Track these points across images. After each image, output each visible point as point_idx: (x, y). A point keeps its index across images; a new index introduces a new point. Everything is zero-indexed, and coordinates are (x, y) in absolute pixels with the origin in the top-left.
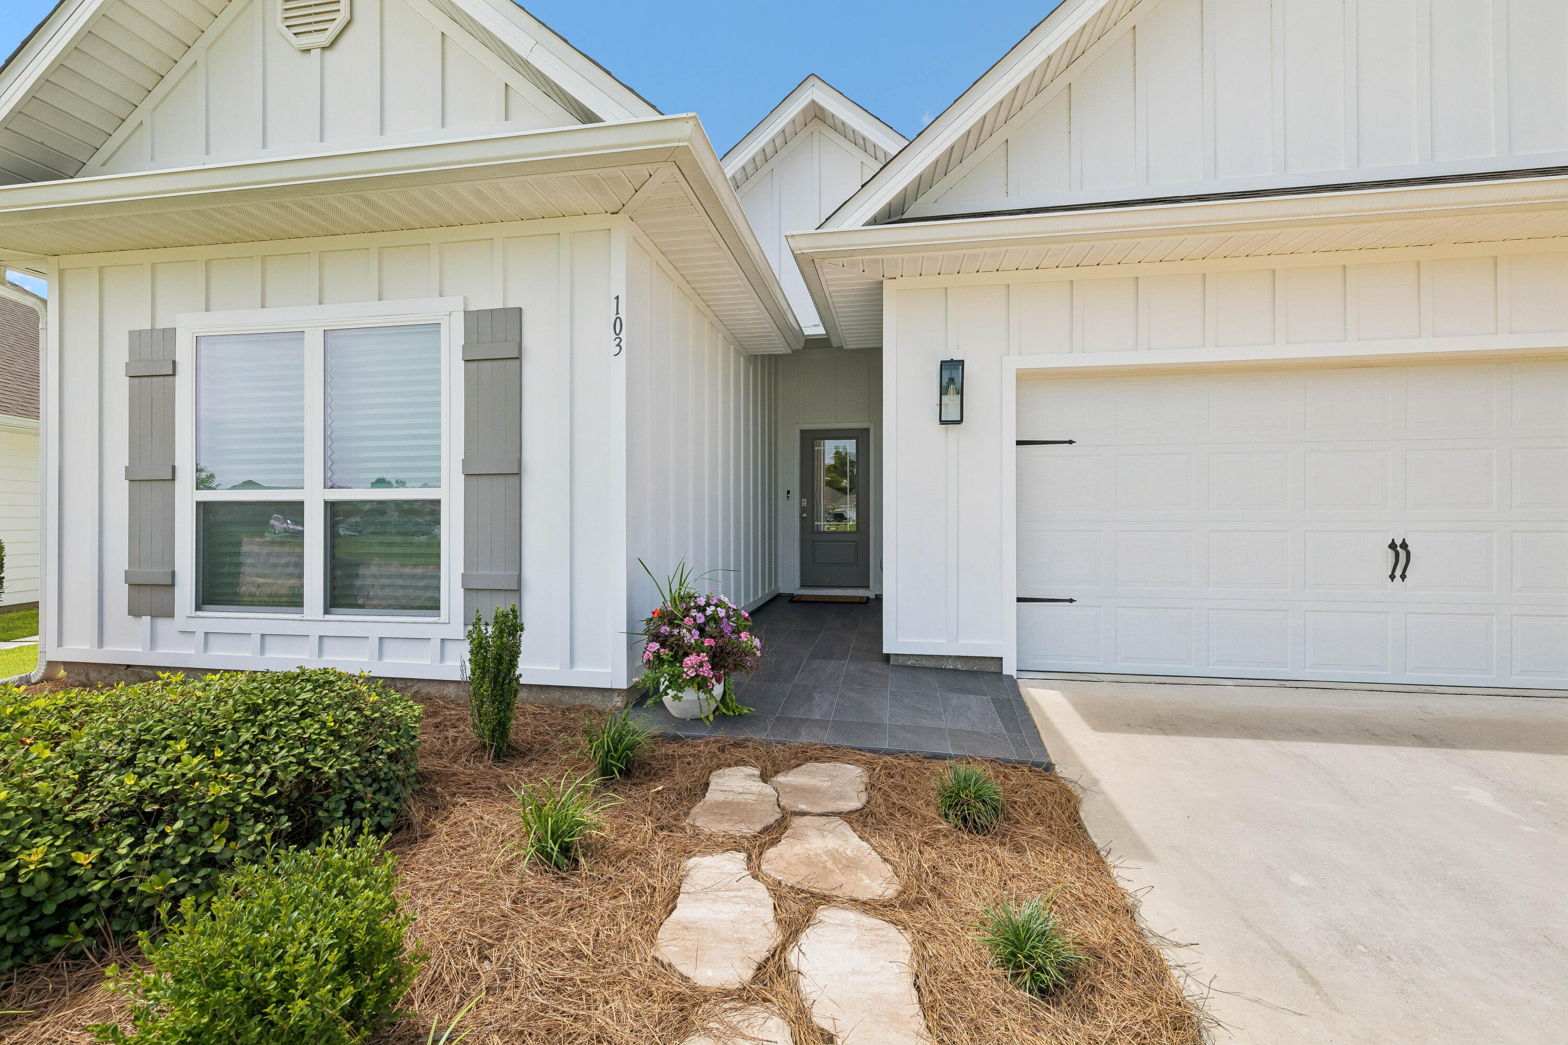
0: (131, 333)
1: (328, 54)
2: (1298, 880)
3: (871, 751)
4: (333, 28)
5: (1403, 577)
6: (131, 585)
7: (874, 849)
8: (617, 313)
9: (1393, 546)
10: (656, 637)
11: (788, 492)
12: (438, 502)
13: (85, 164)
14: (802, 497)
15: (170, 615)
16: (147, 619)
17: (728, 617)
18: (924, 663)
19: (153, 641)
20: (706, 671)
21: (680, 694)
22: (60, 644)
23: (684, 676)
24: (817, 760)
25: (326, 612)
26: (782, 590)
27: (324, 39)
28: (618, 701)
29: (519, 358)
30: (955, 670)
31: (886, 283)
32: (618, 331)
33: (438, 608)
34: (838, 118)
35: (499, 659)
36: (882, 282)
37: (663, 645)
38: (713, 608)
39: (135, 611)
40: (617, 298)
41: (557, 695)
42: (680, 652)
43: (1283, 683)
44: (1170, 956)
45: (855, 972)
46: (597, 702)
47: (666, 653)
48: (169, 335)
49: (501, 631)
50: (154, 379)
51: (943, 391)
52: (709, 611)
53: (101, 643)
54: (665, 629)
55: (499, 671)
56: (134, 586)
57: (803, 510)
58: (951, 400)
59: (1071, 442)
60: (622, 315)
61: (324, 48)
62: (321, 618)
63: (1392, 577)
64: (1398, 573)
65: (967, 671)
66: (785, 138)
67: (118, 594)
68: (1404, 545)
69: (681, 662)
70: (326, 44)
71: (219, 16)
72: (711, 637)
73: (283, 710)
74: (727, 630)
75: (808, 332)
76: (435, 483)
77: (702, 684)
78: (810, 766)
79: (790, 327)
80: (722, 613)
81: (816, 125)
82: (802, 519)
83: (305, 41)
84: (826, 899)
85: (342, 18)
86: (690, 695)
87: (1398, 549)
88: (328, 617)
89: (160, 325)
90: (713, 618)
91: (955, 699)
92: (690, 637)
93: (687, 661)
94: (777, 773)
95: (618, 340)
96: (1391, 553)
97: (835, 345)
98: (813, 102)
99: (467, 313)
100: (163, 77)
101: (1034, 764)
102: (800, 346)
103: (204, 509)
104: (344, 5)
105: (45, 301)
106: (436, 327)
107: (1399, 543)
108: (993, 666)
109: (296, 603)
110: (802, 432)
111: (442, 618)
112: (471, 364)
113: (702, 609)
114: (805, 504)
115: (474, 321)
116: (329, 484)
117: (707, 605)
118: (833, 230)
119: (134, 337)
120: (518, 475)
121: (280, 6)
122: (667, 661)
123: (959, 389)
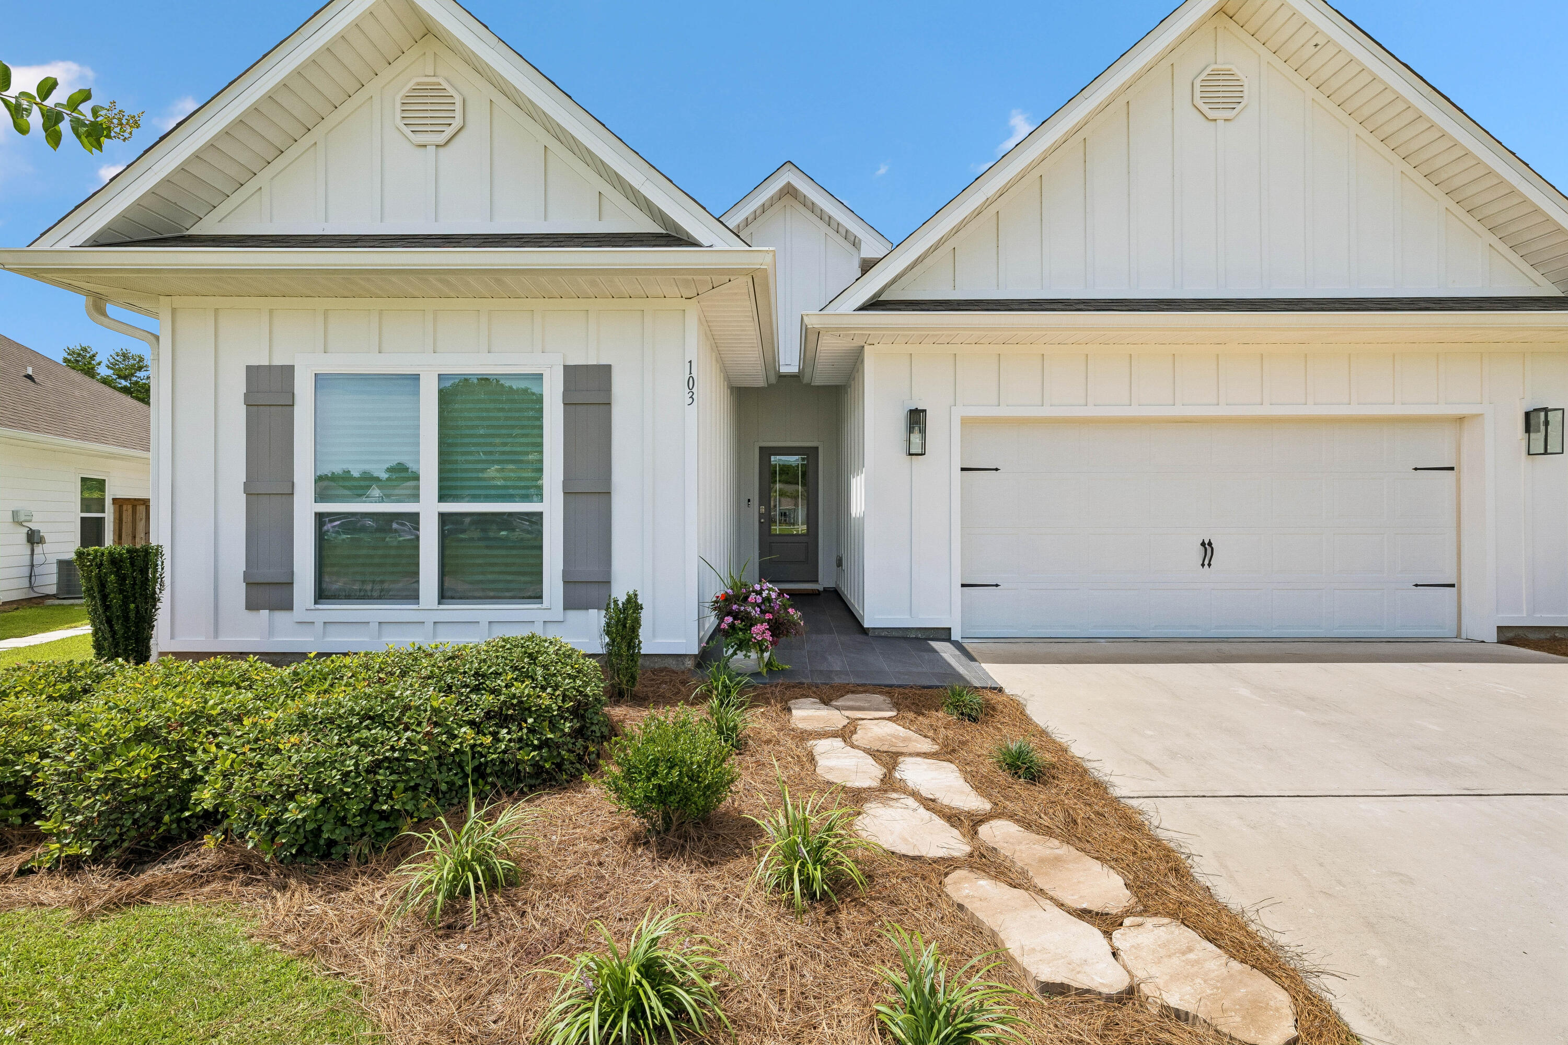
0: (249, 368)
1: (441, 150)
2: (1149, 733)
3: (886, 686)
4: (449, 132)
5: (1209, 565)
6: (249, 584)
7: (915, 732)
8: (691, 373)
9: (1203, 544)
11: (749, 501)
12: (540, 514)
13: (201, 219)
14: (760, 505)
15: (288, 606)
16: (265, 613)
17: (778, 598)
18: (894, 634)
19: (271, 631)
21: (749, 654)
22: (172, 637)
23: (753, 640)
24: (853, 692)
25: (439, 603)
27: (440, 138)
28: (689, 664)
29: (609, 404)
30: (917, 638)
31: (866, 347)
32: (691, 387)
33: (541, 597)
34: (809, 199)
36: (863, 347)
37: (735, 618)
38: (767, 592)
39: (252, 606)
40: (690, 362)
42: (748, 623)
43: (1135, 639)
44: (1088, 765)
45: (932, 779)
46: (672, 664)
47: (738, 624)
48: (288, 371)
50: (272, 408)
51: (911, 430)
52: (765, 594)
53: (216, 634)
56: (251, 584)
57: (761, 515)
58: (916, 438)
59: (997, 469)
60: (694, 375)
61: (437, 146)
62: (436, 607)
63: (1203, 565)
64: (1206, 562)
66: (764, 208)
67: (236, 591)
68: (1210, 544)
69: (750, 630)
70: (442, 143)
71: (339, 108)
72: (768, 612)
74: (779, 608)
76: (539, 499)
78: (850, 696)
79: (775, 369)
81: (787, 200)
82: (760, 523)
83: (421, 138)
84: (902, 754)
85: (457, 123)
87: (1207, 546)
88: (442, 607)
89: (277, 363)
92: (755, 613)
93: (753, 629)
94: (831, 700)
95: (691, 394)
96: (1202, 548)
97: (804, 382)
98: (789, 183)
100: (282, 152)
101: (990, 688)
102: (775, 381)
103: (323, 519)
104: (458, 114)
105: (157, 338)
106: (539, 377)
107: (1207, 542)
108: (944, 634)
109: (413, 596)
110: (761, 448)
111: (545, 605)
112: (568, 407)
113: (759, 593)
114: (763, 511)
115: (572, 373)
116: (442, 498)
117: (762, 590)
118: (837, 312)
119: (252, 371)
120: (609, 493)
121: (398, 107)
122: (741, 630)
123: (923, 431)
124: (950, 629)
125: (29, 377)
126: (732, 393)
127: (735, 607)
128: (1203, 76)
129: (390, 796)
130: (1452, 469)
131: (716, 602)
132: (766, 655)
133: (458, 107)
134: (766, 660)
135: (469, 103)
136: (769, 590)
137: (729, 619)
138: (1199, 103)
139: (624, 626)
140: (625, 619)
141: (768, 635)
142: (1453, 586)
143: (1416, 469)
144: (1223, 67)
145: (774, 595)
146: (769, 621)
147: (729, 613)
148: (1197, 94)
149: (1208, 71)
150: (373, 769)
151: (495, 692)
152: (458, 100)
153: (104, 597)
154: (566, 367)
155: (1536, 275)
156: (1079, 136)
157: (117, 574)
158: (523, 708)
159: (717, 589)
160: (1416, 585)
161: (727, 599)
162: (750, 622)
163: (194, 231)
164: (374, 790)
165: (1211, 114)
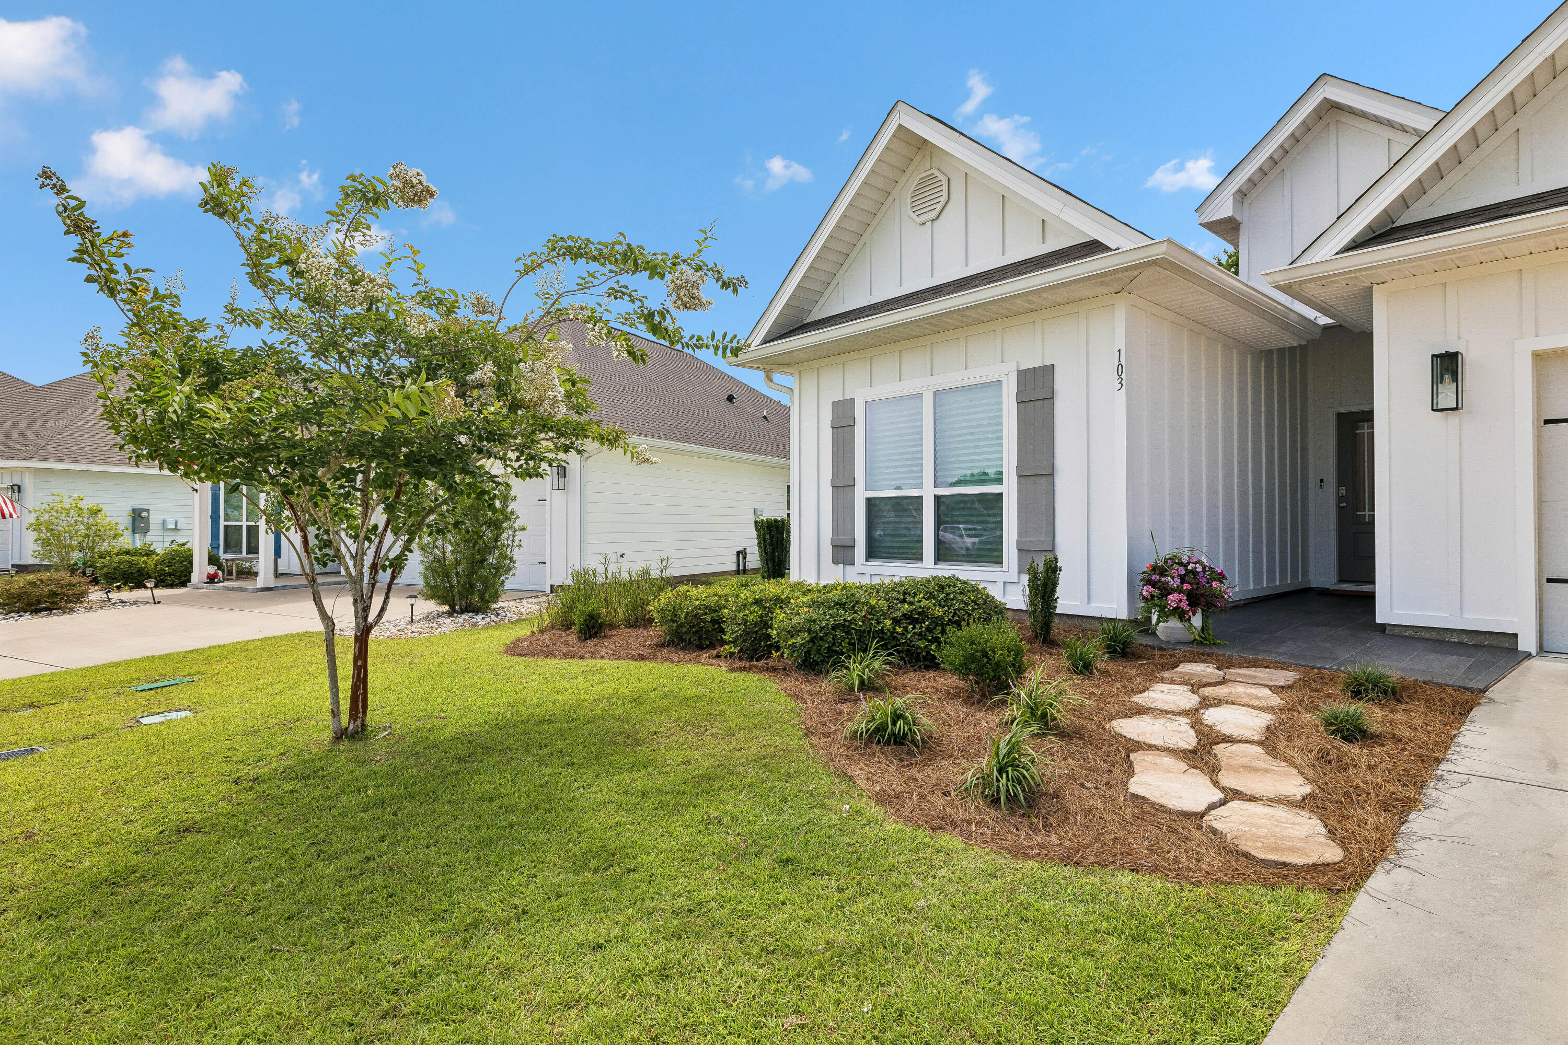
0: (833, 403)
1: (935, 222)
4: (939, 207)
6: (834, 546)
7: (1278, 696)
8: (1119, 361)
10: (1149, 582)
11: (1322, 481)
12: (1001, 495)
13: (811, 312)
14: (1339, 485)
15: (851, 562)
16: (841, 566)
17: (1204, 571)
18: (1424, 635)
19: (845, 575)
20: (1184, 605)
21: (1166, 624)
23: (1170, 609)
25: (935, 563)
26: (1314, 584)
27: (933, 214)
29: (1053, 398)
30: (1459, 643)
31: (1376, 287)
32: (1119, 374)
33: (1002, 563)
35: (1045, 585)
36: (1372, 287)
37: (1154, 587)
38: (1193, 565)
39: (835, 562)
40: (1119, 351)
41: (1079, 622)
42: (1166, 591)
45: (1233, 718)
47: (1156, 592)
48: (852, 402)
49: (1047, 570)
50: (844, 428)
52: (1190, 567)
53: (818, 576)
54: (1156, 577)
55: (1046, 592)
57: (1341, 499)
60: (1123, 362)
61: (933, 220)
62: (933, 566)
65: (1473, 645)
67: (828, 553)
69: (1167, 599)
70: (935, 217)
71: (877, 214)
72: (1189, 583)
73: (952, 589)
74: (1203, 581)
75: (1322, 322)
76: (999, 482)
77: (1181, 615)
79: (1295, 326)
80: (1199, 569)
81: (1333, 115)
82: (1339, 507)
83: (924, 218)
85: (943, 200)
86: (1174, 623)
89: (846, 398)
90: (1194, 572)
91: (1431, 656)
92: (1174, 583)
93: (1170, 597)
94: (1230, 668)
95: (1120, 379)
98: (1325, 99)
99: (1019, 372)
100: (848, 255)
103: (869, 501)
104: (945, 194)
105: (792, 390)
106: (998, 383)
109: (920, 557)
110: (1339, 415)
111: (1005, 568)
112: (1021, 405)
113: (1184, 565)
114: (1343, 492)
115: (1023, 375)
116: (936, 483)
118: (1304, 264)
119: (835, 404)
120: (1052, 475)
121: (909, 201)
124: (1516, 635)
125: (765, 417)
129: (841, 644)
131: (1145, 572)
133: (946, 185)
135: (952, 182)
150: (834, 628)
151: (911, 603)
152: (946, 180)
153: (765, 548)
157: (770, 534)
158: (924, 614)
161: (1154, 569)
163: (808, 320)
164: (833, 639)
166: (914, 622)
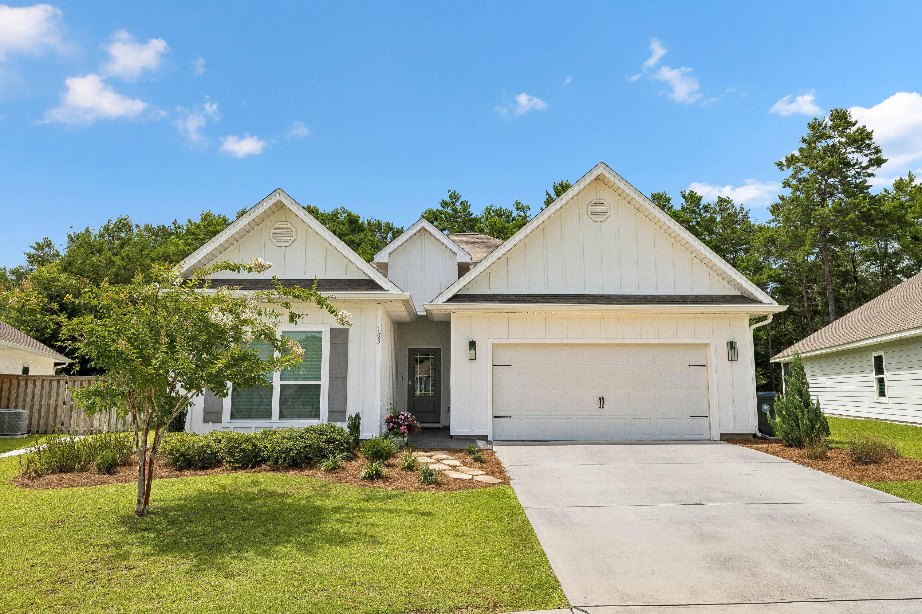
1: (287, 248)
3: (449, 449)
4: (290, 242)
5: (603, 408)
6: (205, 412)
8: (379, 331)
9: (600, 398)
11: (403, 377)
12: (320, 385)
14: (409, 380)
15: (220, 422)
16: (211, 423)
18: (464, 438)
23: (401, 432)
24: (437, 450)
25: (279, 419)
27: (287, 244)
29: (347, 343)
30: (473, 440)
31: (452, 314)
32: (379, 337)
33: (320, 417)
34: (433, 234)
36: (450, 314)
37: (394, 424)
39: (206, 421)
40: (379, 327)
43: (570, 441)
45: (450, 462)
47: (396, 426)
51: (470, 349)
52: (405, 415)
57: (409, 386)
58: (472, 352)
59: (510, 365)
61: (285, 247)
62: (278, 421)
63: (600, 408)
64: (601, 407)
66: (411, 237)
68: (603, 398)
70: (287, 246)
71: (249, 232)
72: (407, 422)
75: (419, 314)
76: (319, 379)
77: (403, 435)
79: (412, 310)
82: (409, 390)
83: (280, 244)
84: (444, 459)
85: (293, 239)
86: (399, 439)
88: (280, 421)
90: (407, 418)
92: (402, 422)
93: (401, 428)
94: (428, 452)
95: (379, 339)
96: (599, 400)
97: (430, 319)
98: (423, 227)
100: (227, 248)
101: (488, 449)
102: (414, 319)
104: (294, 235)
106: (321, 332)
107: (601, 398)
108: (484, 438)
109: (269, 417)
110: (409, 349)
111: (320, 421)
112: (332, 343)
113: (403, 415)
114: (410, 383)
115: (333, 331)
116: (282, 379)
117: (404, 414)
118: (437, 303)
120: (347, 377)
121: (272, 233)
122: (396, 428)
123: (475, 349)
124: (487, 435)
126: (394, 325)
127: (394, 420)
128: (591, 204)
130: (705, 366)
131: (387, 419)
132: (406, 439)
133: (294, 233)
134: (406, 442)
135: (298, 231)
136: (407, 414)
137: (392, 424)
138: (590, 214)
139: (355, 425)
140: (356, 422)
141: (406, 430)
142: (707, 417)
143: (690, 366)
144: (599, 201)
145: (409, 416)
146: (406, 425)
147: (392, 422)
148: (589, 212)
149: (593, 202)
152: (294, 230)
154: (331, 329)
155: (729, 286)
156: (541, 227)
159: (387, 414)
160: (692, 417)
161: (391, 417)
162: (399, 425)
165: (595, 219)
166: (330, 443)
